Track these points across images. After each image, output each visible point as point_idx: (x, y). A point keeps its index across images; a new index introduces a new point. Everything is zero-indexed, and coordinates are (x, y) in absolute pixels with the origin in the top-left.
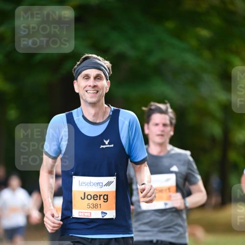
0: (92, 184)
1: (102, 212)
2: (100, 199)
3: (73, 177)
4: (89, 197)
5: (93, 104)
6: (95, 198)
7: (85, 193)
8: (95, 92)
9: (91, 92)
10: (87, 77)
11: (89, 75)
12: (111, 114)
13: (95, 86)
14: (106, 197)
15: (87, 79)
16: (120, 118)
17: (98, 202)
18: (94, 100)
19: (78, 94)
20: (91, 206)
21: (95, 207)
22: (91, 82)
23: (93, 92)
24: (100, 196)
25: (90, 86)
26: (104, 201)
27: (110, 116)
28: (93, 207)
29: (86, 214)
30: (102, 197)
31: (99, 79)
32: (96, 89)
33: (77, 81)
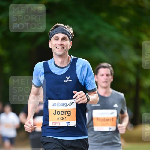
0: (60, 104)
1: (67, 122)
2: (65, 114)
3: (49, 100)
4: (59, 113)
5: (60, 56)
6: (62, 114)
7: (56, 110)
8: (61, 48)
9: (59, 48)
10: (57, 38)
11: (58, 37)
12: (71, 61)
13: (61, 45)
14: (69, 113)
15: (57, 39)
16: (77, 64)
17: (64, 116)
18: (61, 53)
19: (51, 49)
20: (60, 118)
21: (63, 119)
22: (59, 42)
23: (60, 48)
24: (65, 112)
25: (59, 44)
26: (68, 115)
27: (71, 62)
28: (61, 119)
29: (57, 124)
30: (66, 113)
31: (65, 40)
32: (63, 46)
33: (51, 41)
